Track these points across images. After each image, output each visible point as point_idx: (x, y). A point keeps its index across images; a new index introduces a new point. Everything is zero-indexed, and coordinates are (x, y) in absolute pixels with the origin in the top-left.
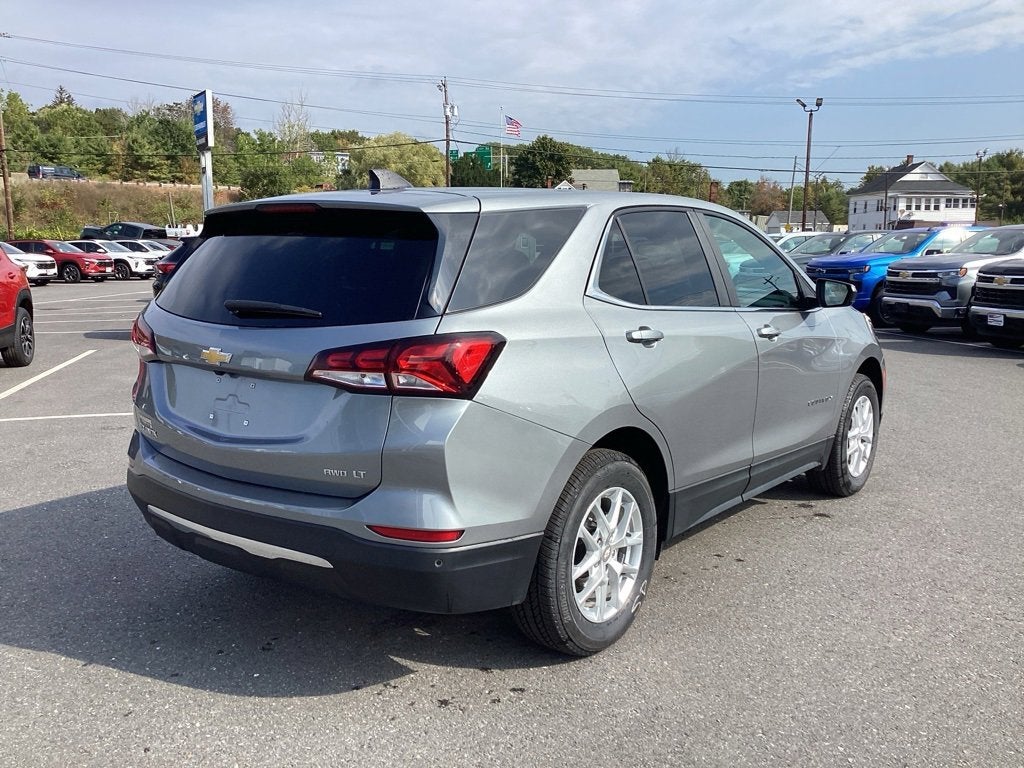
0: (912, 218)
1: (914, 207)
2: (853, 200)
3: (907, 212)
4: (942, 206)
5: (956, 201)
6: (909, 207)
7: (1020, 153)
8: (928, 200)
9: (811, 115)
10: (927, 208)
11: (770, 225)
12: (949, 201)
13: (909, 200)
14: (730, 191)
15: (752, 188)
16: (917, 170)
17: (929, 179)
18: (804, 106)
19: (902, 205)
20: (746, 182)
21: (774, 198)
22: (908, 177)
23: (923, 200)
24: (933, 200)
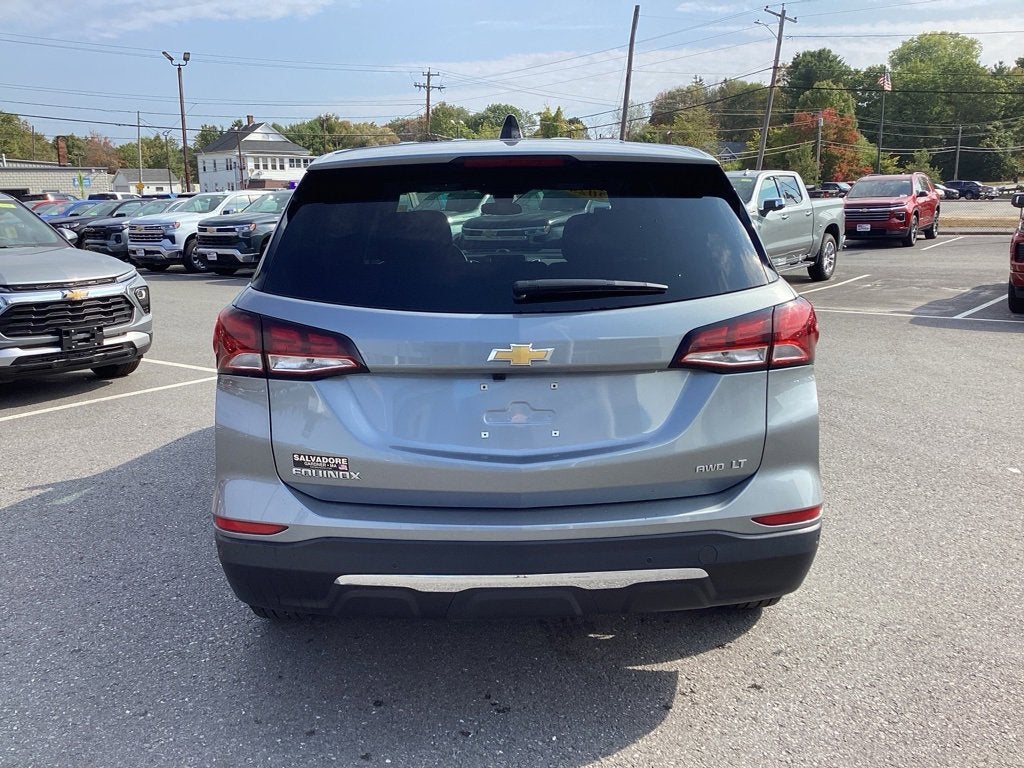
0: (262, 177)
1: (261, 167)
2: (200, 158)
3: (256, 171)
4: (287, 166)
5: (298, 161)
6: (257, 167)
7: (337, 118)
8: (274, 160)
9: (179, 69)
10: (274, 167)
11: (116, 183)
12: (291, 161)
13: (256, 159)
14: (56, 146)
15: (81, 144)
16: (258, 130)
17: (271, 139)
18: (171, 59)
19: (250, 164)
20: (72, 137)
21: (108, 155)
22: (252, 137)
23: (269, 160)
24: (277, 160)
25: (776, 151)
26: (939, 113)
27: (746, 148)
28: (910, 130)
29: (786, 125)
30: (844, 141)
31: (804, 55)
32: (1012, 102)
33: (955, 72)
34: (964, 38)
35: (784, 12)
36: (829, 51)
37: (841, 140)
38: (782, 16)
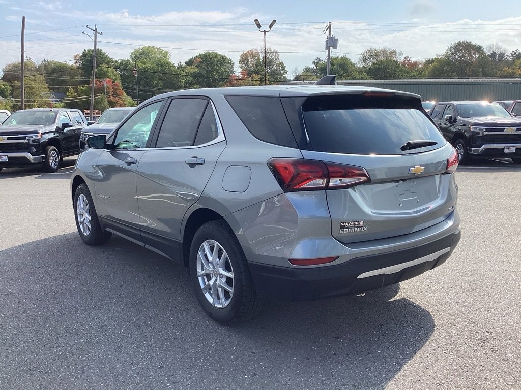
25: (83, 98)
26: (157, 84)
27: (67, 96)
28: (145, 91)
29: (86, 85)
30: (117, 95)
31: (88, 51)
32: (188, 81)
33: (162, 65)
34: (163, 50)
35: (96, 29)
36: (101, 50)
37: (115, 94)
38: (95, 31)
